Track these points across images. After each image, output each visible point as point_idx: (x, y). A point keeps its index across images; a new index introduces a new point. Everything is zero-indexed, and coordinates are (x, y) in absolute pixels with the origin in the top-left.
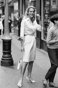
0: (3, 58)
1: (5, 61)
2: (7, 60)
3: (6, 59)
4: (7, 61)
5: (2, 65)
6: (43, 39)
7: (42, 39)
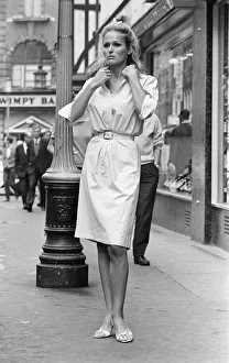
0: (46, 256)
1: (56, 266)
2: (60, 262)
3: (57, 258)
4: (62, 267)
5: (40, 284)
6: (218, 202)
7: (214, 202)
